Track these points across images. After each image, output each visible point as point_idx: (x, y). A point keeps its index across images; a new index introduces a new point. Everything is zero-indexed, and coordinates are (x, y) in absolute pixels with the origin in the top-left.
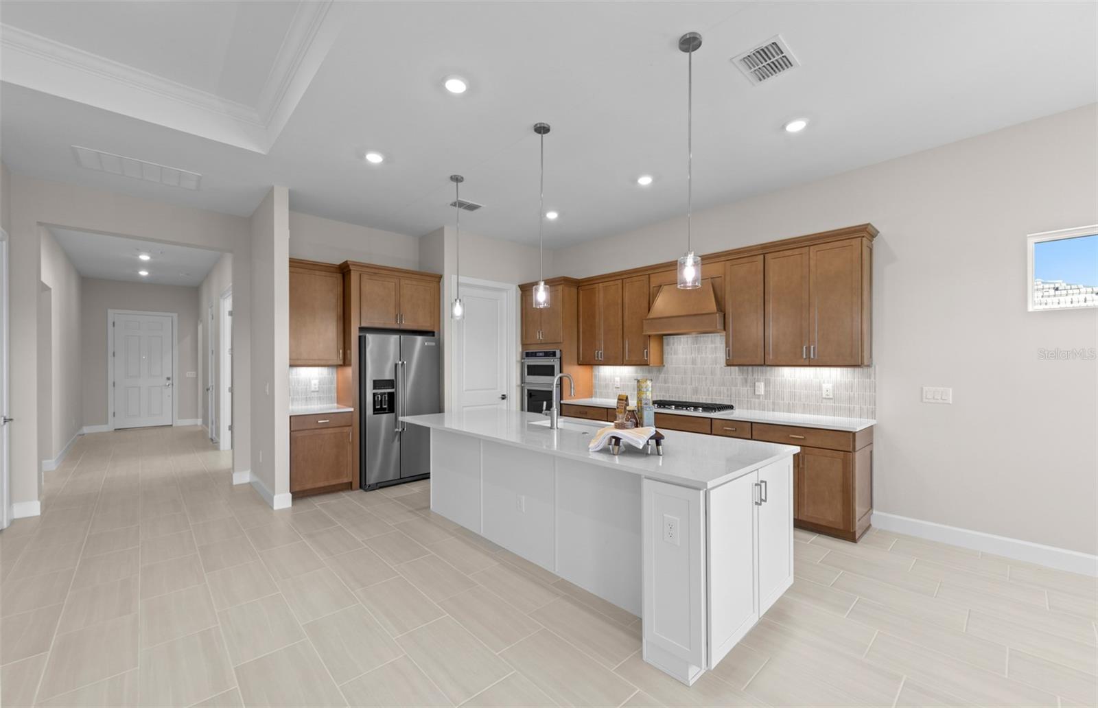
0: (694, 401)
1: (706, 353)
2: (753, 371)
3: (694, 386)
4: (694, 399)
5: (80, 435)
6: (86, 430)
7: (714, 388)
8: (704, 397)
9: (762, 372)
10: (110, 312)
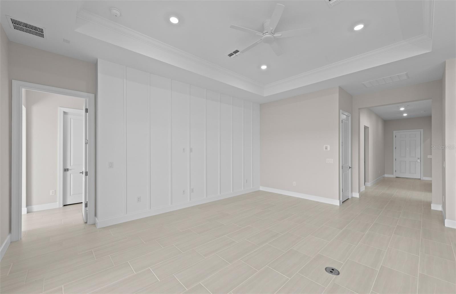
5: (383, 177)
6: (386, 176)
10: (394, 132)
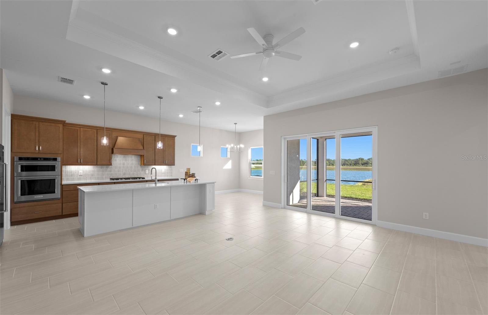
1: (129, 161)
2: (145, 167)
3: (124, 172)
8: (128, 176)
9: (147, 167)
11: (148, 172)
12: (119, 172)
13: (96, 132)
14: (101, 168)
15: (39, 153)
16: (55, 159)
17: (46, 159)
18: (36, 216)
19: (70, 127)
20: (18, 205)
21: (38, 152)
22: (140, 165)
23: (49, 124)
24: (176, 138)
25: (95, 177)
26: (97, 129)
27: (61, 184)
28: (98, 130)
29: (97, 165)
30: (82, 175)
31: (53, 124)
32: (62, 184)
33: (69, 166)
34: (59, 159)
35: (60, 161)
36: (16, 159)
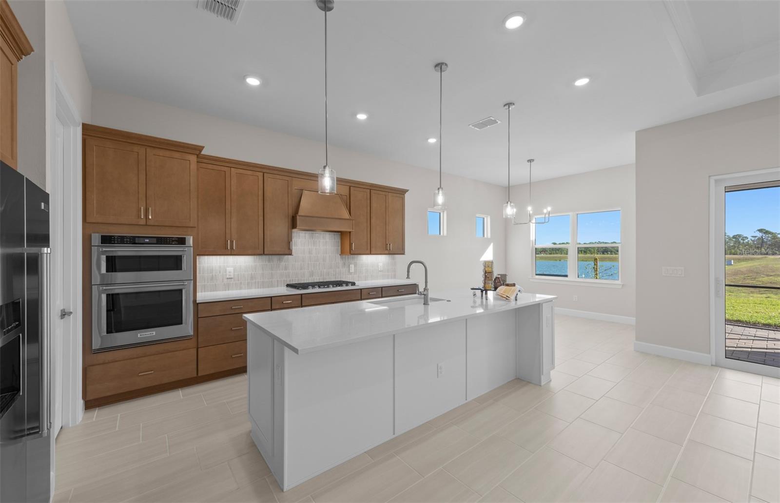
0: (310, 281)
1: (319, 246)
2: (348, 258)
4: (310, 280)
7: (325, 270)
8: (318, 278)
9: (353, 258)
11: (355, 270)
12: (301, 269)
13: (261, 178)
14: (269, 261)
15: (146, 225)
16: (182, 241)
17: (161, 241)
18: (141, 383)
19: (210, 166)
20: (102, 357)
21: (143, 222)
22: (340, 255)
23: (167, 153)
24: (407, 195)
25: (257, 281)
26: (264, 171)
27: (195, 301)
28: (265, 174)
29: (264, 254)
30: (232, 277)
31: (177, 155)
32: (197, 302)
33: (206, 257)
34: (190, 241)
35: (192, 246)
36: (96, 239)
